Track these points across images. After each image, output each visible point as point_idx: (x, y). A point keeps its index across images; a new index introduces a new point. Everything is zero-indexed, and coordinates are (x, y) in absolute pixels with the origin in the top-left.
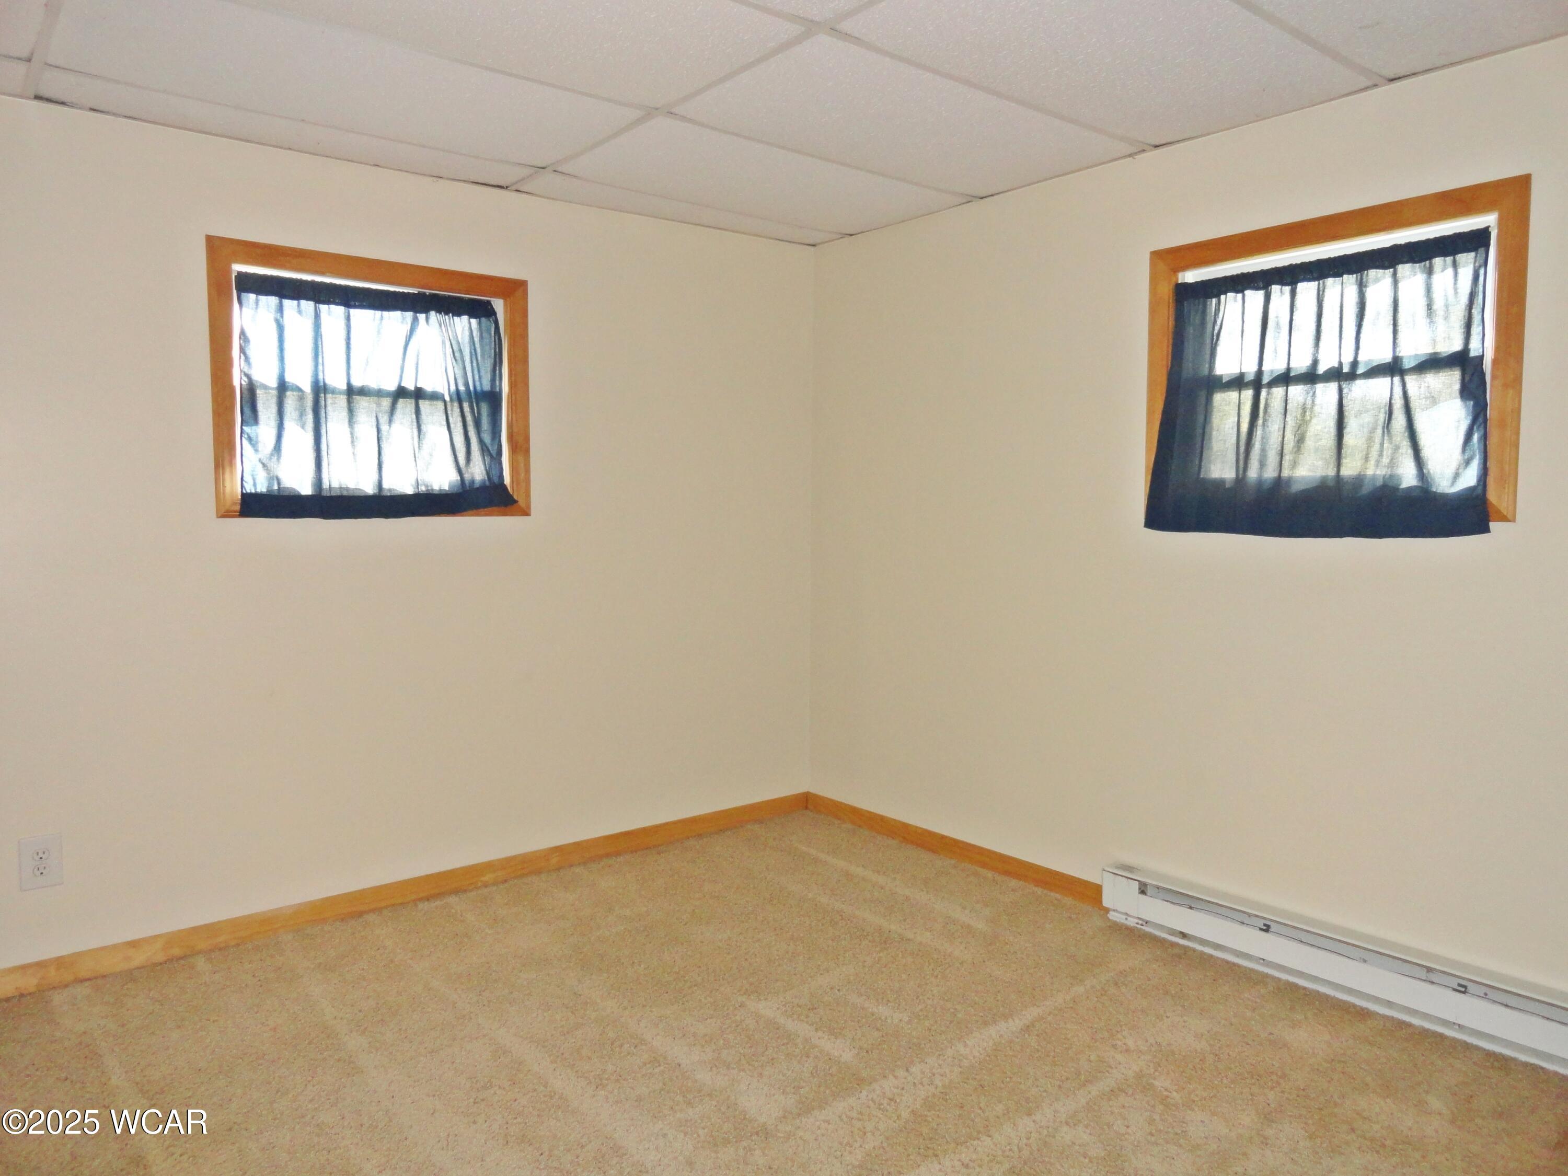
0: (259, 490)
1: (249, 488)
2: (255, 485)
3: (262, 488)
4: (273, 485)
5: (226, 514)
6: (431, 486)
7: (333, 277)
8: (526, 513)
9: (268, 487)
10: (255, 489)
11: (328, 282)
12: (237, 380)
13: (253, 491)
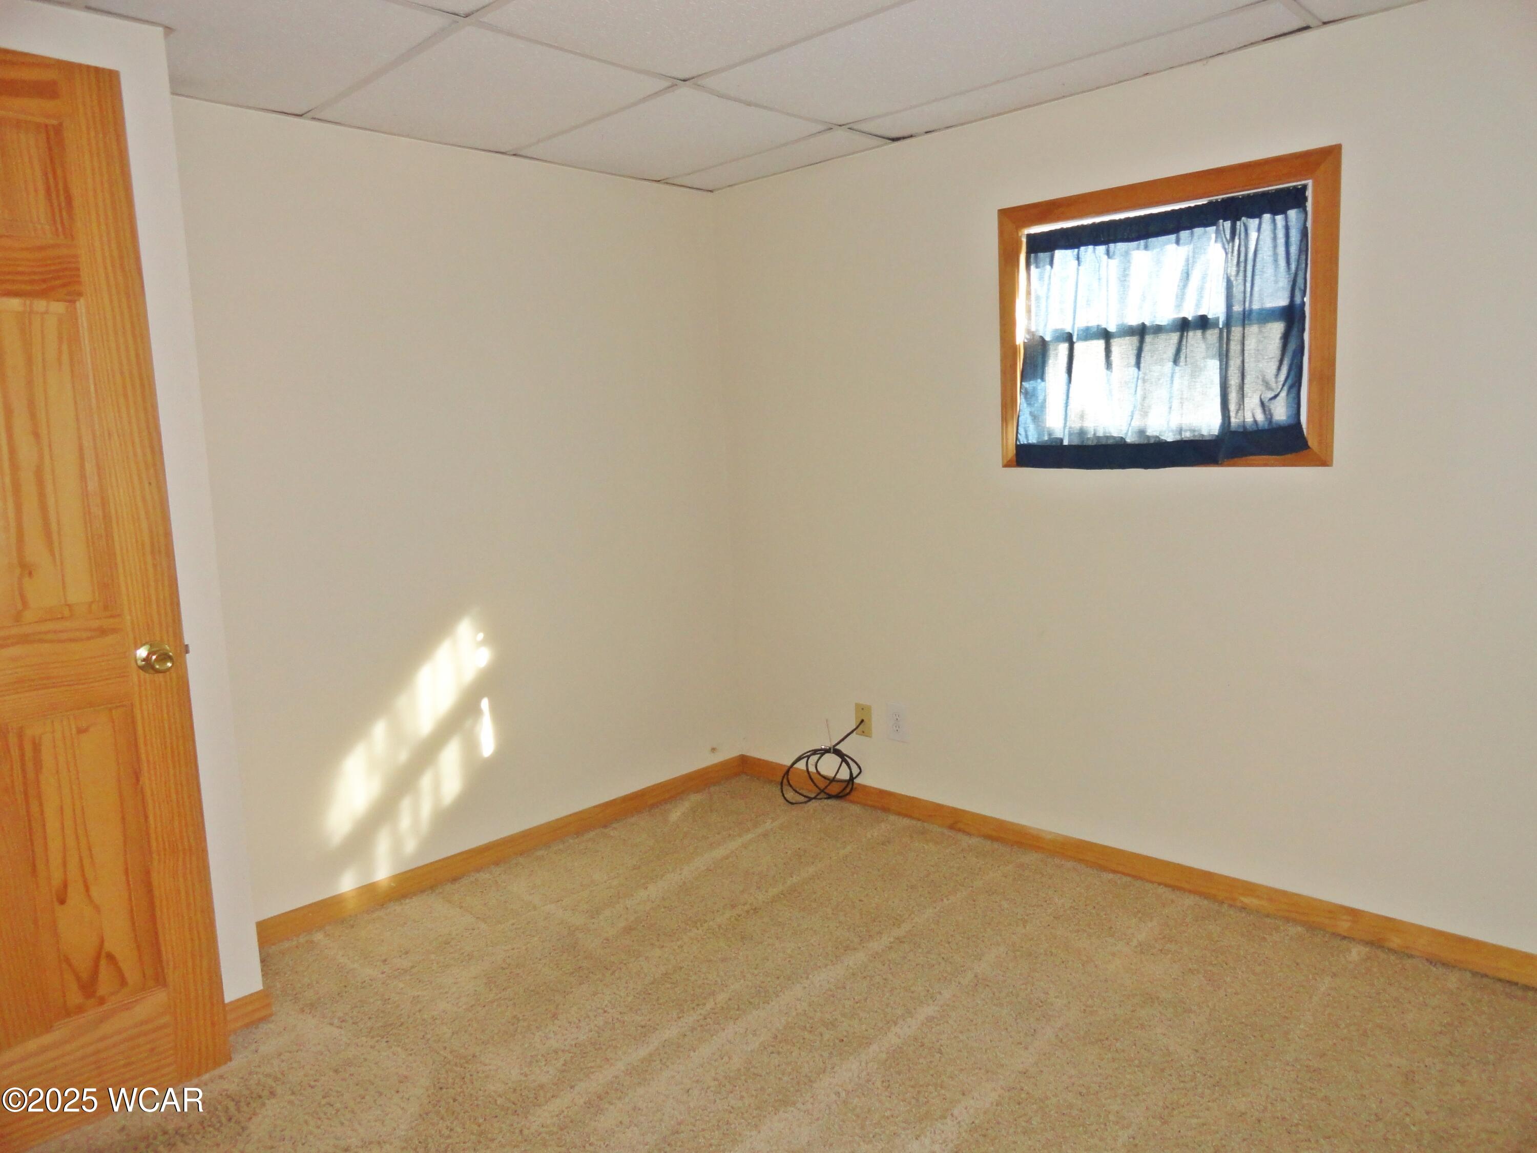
0: (1030, 442)
1: (1023, 440)
2: (1027, 437)
3: (1033, 440)
4: (1044, 436)
5: (1007, 465)
6: (1200, 430)
7: (1094, 217)
8: (1324, 461)
9: (1038, 438)
10: (1028, 440)
11: (1090, 223)
12: (1021, 338)
13: (1026, 443)
